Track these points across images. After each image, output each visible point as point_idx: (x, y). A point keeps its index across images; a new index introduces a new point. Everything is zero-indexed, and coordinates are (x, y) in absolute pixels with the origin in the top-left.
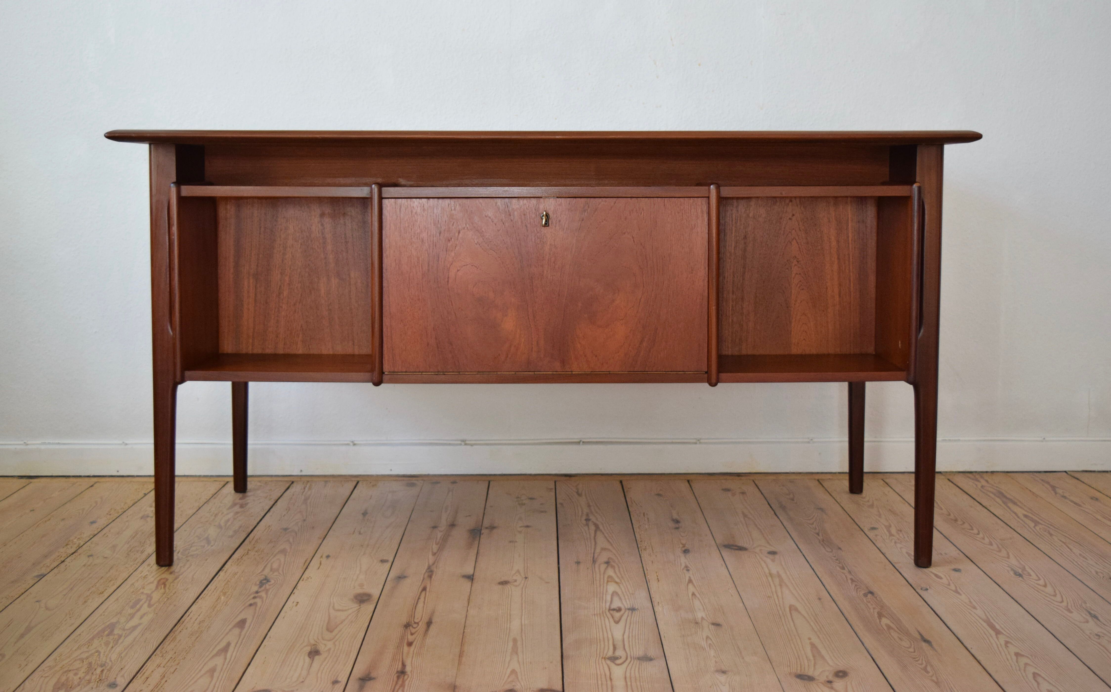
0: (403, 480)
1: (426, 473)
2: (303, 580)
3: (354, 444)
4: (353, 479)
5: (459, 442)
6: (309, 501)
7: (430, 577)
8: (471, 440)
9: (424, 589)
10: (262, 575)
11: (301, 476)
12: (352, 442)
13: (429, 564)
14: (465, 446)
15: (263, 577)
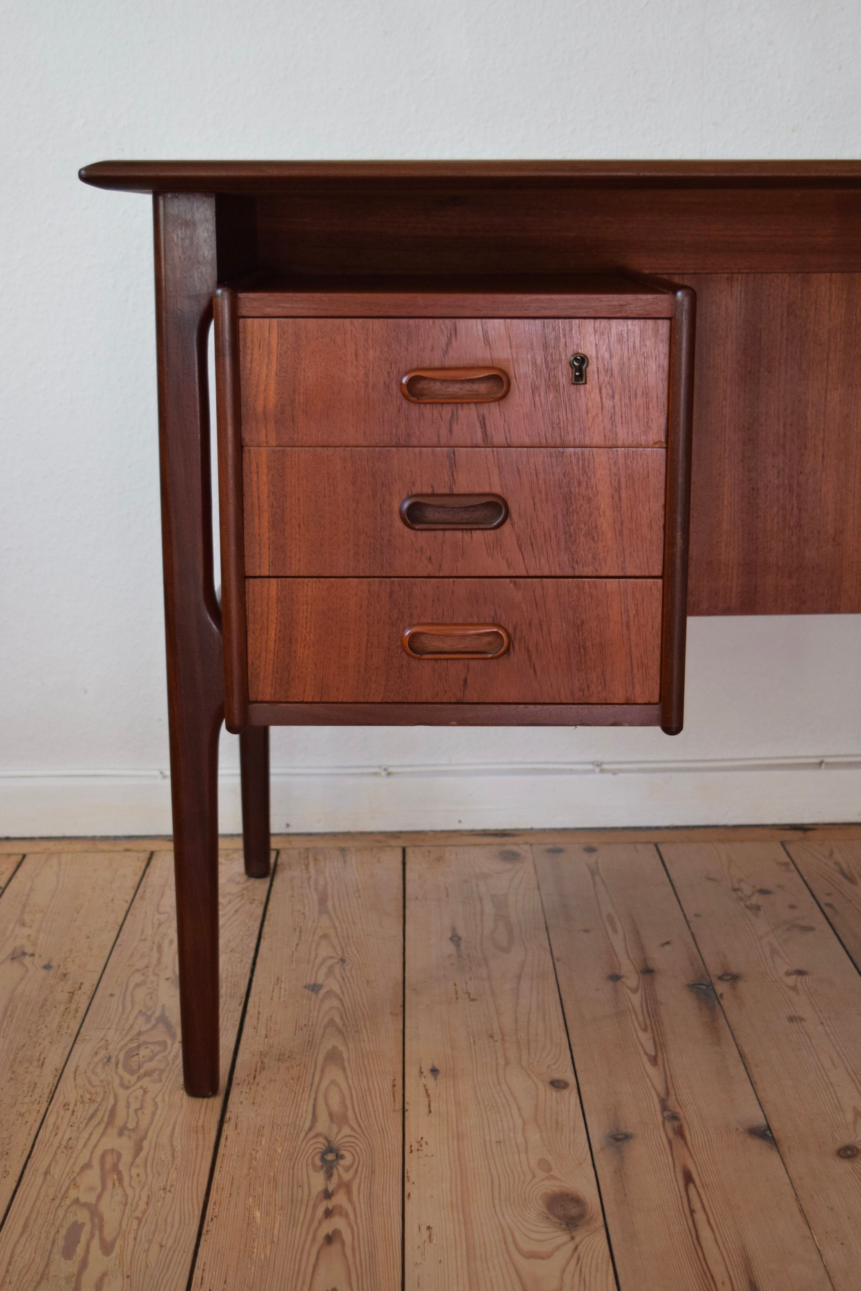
0: (491, 845)
1: (528, 826)
2: (411, 1151)
3: (389, 774)
4: (393, 842)
5: (590, 767)
6: (330, 904)
7: (680, 1132)
8: (610, 763)
9: (688, 1178)
10: (317, 1136)
11: (288, 835)
12: (385, 770)
13: (658, 1095)
14: (602, 775)
15: (321, 1144)
